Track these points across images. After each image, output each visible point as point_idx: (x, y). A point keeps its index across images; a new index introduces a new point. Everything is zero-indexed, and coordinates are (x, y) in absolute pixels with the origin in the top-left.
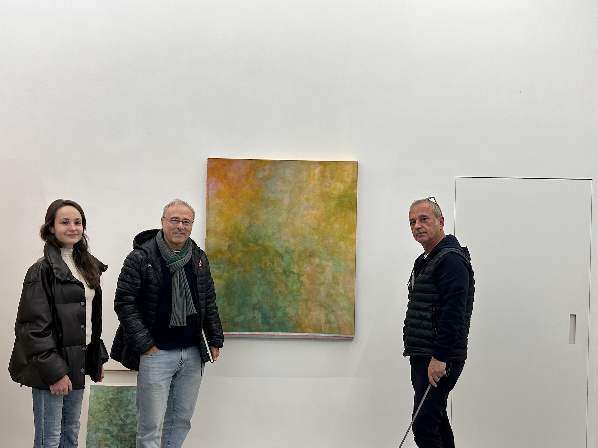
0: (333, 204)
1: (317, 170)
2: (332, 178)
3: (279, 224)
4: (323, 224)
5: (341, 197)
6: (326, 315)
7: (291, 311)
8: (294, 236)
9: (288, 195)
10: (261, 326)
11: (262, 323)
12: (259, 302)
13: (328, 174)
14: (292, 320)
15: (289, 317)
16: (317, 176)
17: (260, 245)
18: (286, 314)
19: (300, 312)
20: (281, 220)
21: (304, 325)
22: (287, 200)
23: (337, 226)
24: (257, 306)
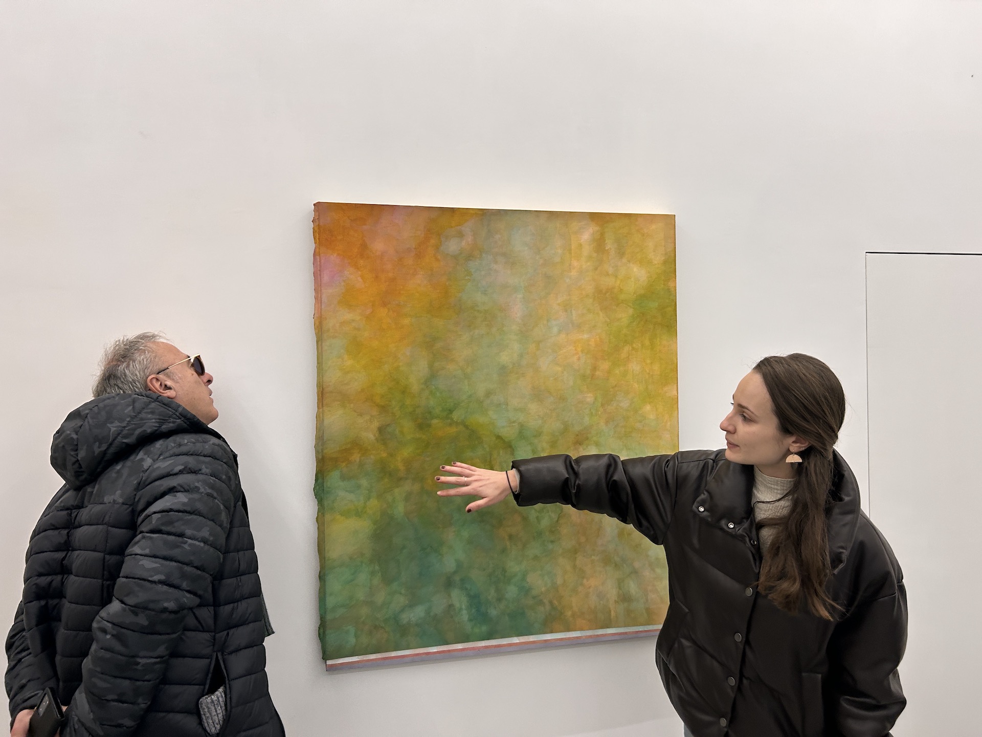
0: (624, 315)
1: (587, 235)
2: (621, 254)
3: (503, 369)
4: (605, 365)
5: (642, 299)
6: (620, 583)
7: (538, 582)
8: (538, 395)
9: (520, 296)
10: (468, 627)
11: (470, 620)
12: (459, 565)
13: (610, 245)
14: (541, 603)
15: (534, 598)
16: (587, 250)
17: (457, 424)
18: (526, 591)
19: (559, 581)
20: (505, 358)
21: (569, 613)
22: (518, 311)
23: (634, 367)
24: (457, 578)
